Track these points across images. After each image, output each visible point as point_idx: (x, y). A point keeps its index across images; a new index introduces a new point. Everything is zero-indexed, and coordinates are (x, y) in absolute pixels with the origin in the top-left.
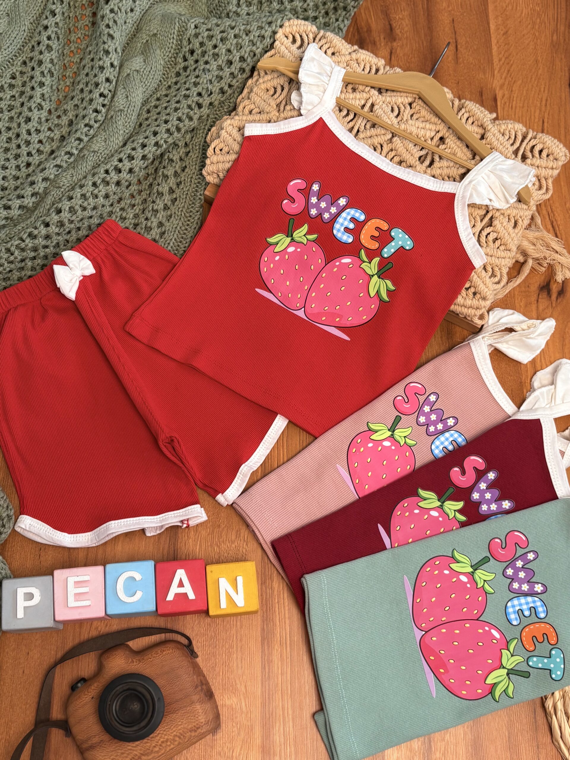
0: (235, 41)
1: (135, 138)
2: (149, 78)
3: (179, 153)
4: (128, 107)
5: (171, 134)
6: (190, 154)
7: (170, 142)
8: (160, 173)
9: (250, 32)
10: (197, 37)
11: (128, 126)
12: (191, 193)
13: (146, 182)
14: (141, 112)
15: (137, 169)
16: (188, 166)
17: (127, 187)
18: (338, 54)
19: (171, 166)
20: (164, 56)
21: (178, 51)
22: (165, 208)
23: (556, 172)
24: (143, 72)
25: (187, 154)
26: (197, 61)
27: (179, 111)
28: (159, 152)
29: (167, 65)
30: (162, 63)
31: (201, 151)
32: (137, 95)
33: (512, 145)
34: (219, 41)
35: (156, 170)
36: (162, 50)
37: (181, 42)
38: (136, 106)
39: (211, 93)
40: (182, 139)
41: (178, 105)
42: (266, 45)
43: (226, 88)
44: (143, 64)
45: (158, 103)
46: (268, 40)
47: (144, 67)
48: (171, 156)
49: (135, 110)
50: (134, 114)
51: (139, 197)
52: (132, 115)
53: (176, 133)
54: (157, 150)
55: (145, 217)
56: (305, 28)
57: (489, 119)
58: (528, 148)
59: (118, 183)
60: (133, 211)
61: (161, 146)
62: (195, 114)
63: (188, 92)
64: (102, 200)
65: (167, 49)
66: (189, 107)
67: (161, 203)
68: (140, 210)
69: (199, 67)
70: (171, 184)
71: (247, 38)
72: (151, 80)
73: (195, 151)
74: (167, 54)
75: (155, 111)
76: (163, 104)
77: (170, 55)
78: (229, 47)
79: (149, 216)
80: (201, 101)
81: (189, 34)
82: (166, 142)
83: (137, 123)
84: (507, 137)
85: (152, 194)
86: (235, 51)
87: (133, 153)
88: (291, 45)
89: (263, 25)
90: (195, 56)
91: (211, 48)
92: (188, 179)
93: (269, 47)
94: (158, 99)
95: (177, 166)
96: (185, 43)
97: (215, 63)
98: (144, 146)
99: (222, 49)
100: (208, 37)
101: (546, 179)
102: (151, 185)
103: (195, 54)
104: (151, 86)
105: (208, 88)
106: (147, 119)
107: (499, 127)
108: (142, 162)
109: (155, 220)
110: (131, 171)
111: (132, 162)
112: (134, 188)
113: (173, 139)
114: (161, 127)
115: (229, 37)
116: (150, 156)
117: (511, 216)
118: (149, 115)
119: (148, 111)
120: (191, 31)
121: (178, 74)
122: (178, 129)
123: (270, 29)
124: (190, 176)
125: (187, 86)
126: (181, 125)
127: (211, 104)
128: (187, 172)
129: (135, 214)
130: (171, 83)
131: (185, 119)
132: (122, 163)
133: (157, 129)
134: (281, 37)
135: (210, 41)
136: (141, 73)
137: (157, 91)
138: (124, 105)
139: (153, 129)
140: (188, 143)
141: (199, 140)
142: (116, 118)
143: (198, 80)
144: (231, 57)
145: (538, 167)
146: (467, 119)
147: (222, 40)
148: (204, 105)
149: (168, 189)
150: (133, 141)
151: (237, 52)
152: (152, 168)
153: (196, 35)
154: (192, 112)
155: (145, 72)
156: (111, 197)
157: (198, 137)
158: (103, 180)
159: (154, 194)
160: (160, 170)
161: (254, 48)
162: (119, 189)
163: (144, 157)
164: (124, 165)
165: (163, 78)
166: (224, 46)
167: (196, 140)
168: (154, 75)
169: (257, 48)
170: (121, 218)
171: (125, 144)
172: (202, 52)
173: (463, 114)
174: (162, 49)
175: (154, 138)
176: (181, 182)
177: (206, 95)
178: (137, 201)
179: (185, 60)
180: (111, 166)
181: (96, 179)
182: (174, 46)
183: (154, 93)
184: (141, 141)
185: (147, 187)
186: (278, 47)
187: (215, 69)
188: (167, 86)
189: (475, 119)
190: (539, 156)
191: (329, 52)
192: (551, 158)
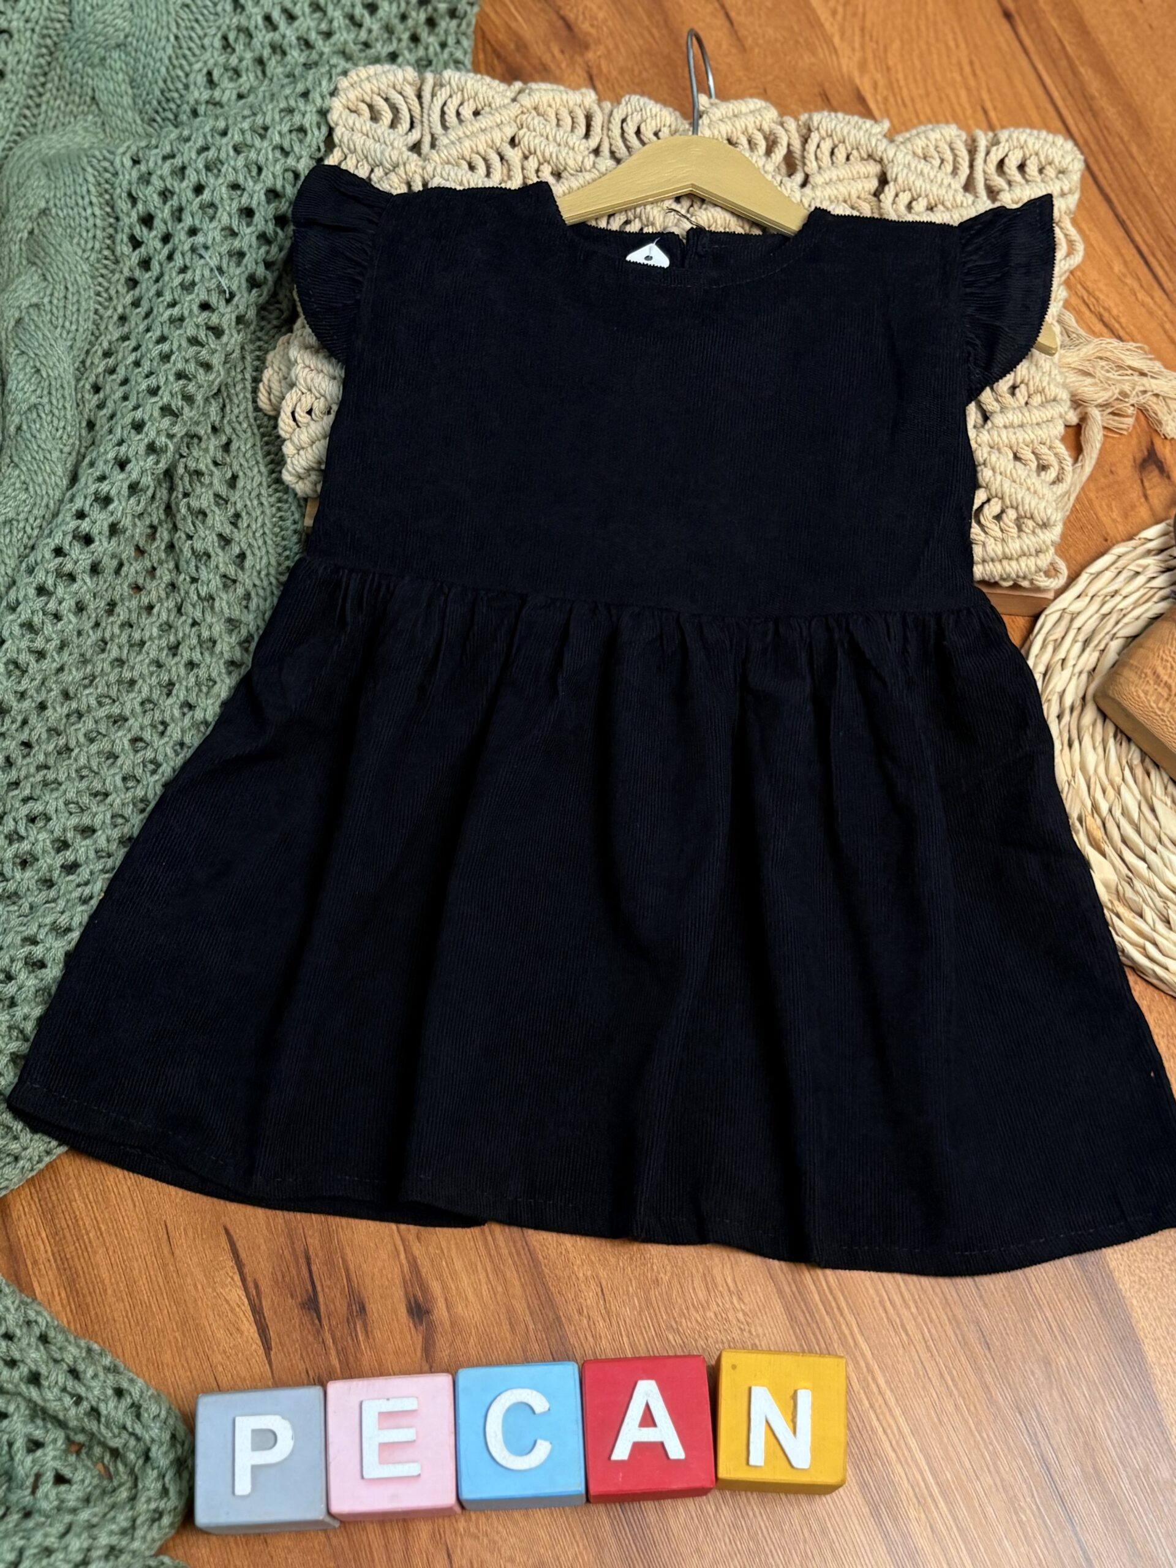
0: (240, 162)
1: (94, 454)
2: (68, 313)
3: (206, 450)
4: (50, 393)
5: (176, 416)
6: (234, 447)
7: (179, 435)
8: (183, 511)
9: (266, 129)
10: (148, 183)
11: (65, 437)
12: (271, 530)
13: (155, 545)
14: (79, 396)
15: (127, 522)
16: (241, 474)
17: (117, 571)
18: (487, 109)
19: (202, 484)
20: (84, 251)
21: (111, 231)
22: (225, 586)
24: (51, 302)
25: (226, 447)
26: (166, 239)
27: (173, 358)
28: (163, 466)
29: (97, 270)
30: (86, 268)
31: (256, 431)
32: (59, 360)
33: (955, 172)
34: (204, 171)
35: (168, 509)
36: (75, 241)
37: (112, 208)
38: (66, 385)
39: (232, 295)
40: (202, 419)
41: (165, 347)
42: (314, 146)
43: (261, 271)
44: (44, 284)
45: (111, 361)
46: (316, 132)
47: (48, 292)
48: (192, 465)
49: (66, 393)
50: (68, 406)
51: (155, 583)
52: (65, 408)
53: (186, 409)
54: (157, 462)
55: (190, 621)
56: (391, 77)
57: (880, 137)
58: (992, 168)
59: (95, 569)
60: (154, 619)
61: (164, 450)
62: (214, 352)
63: (176, 311)
64: (74, 620)
65: (84, 234)
66: (194, 341)
67: (211, 576)
68: (169, 611)
69: (180, 248)
70: (219, 528)
71: (266, 144)
72: (75, 316)
73: (243, 436)
74: (89, 246)
75: (114, 380)
76: (124, 358)
77: (97, 246)
78: (231, 178)
79: (198, 614)
80: (215, 320)
81: (125, 183)
82: (170, 436)
83: (80, 423)
84: (937, 162)
85: (183, 565)
86: (251, 184)
87: (104, 487)
88: (374, 125)
89: (292, 103)
90: (159, 227)
91: (190, 194)
92: (251, 501)
93: (323, 149)
94: (107, 354)
95: (216, 481)
96: (123, 205)
97: (214, 224)
98: (122, 464)
99: (217, 188)
100: (173, 173)
102: (171, 547)
103: (157, 222)
104: (81, 330)
105: (219, 285)
106: (101, 406)
107: (909, 146)
108: (132, 501)
109: (214, 620)
110: (114, 530)
111: (111, 507)
112: (134, 570)
113: (185, 424)
114: (148, 407)
115: (223, 156)
116: (147, 480)
118: (101, 395)
119: (97, 389)
120: (130, 175)
121: (132, 283)
122: (189, 399)
123: (311, 109)
124: (254, 494)
125: (168, 297)
126: (191, 388)
127: (240, 320)
128: (244, 488)
129: (161, 626)
130: (124, 307)
131: (196, 370)
132: (87, 519)
133: (139, 414)
134: (344, 117)
135: (183, 179)
136: (48, 308)
137: (97, 338)
138: (38, 392)
139: (128, 420)
140: (217, 424)
141: (242, 408)
142: (29, 427)
143: (188, 276)
144: (245, 200)
146: (832, 153)
147: (208, 168)
148: (225, 327)
149: (216, 539)
150: (92, 464)
151: (255, 182)
152: (158, 508)
153: (145, 179)
154: (204, 352)
155: (55, 301)
156: (92, 606)
157: (236, 401)
158: (59, 574)
159: (187, 563)
160: (177, 504)
161: (291, 161)
162: (101, 583)
163: (134, 488)
164: (94, 523)
165: (100, 304)
166: (221, 181)
167: (236, 411)
168: (78, 301)
169: (299, 159)
170: (131, 646)
171: (74, 479)
172: (172, 213)
173: (818, 146)
174: (72, 237)
175: (139, 437)
176: (237, 516)
177: (223, 303)
178: (154, 593)
179: (136, 243)
180: (65, 534)
181: (40, 576)
182: (99, 222)
183: (90, 343)
184: (111, 455)
185: (163, 555)
186: (345, 140)
187: (218, 239)
188: (115, 318)
189: (849, 148)
190: (1024, 177)
191: (467, 112)
192: (1050, 172)
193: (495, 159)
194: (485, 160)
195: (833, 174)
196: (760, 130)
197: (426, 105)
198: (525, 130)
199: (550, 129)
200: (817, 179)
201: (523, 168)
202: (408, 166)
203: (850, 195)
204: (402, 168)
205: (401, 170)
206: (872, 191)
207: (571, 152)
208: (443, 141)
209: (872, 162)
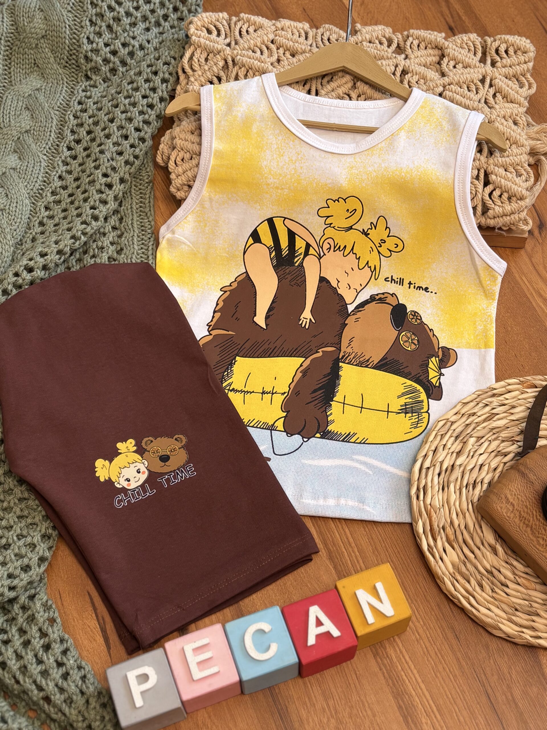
18: (260, 29)
23: (531, 65)
33: (475, 54)
56: (217, 17)
57: (441, 38)
58: (493, 52)
84: (467, 50)
88: (209, 36)
101: (524, 75)
107: (454, 43)
117: (507, 117)
134: (195, 32)
145: (510, 66)
146: (419, 46)
173: (412, 43)
186: (196, 42)
189: (427, 43)
190: (507, 55)
191: (251, 30)
192: (519, 53)
193: (265, 49)
194: (261, 50)
195: (419, 53)
196: (384, 37)
197: (232, 29)
198: (277, 37)
199: (289, 35)
200: (412, 56)
201: (277, 53)
202: (225, 52)
203: (426, 63)
204: (222, 52)
205: (222, 54)
206: (437, 62)
207: (299, 45)
208: (241, 41)
209: (437, 50)
